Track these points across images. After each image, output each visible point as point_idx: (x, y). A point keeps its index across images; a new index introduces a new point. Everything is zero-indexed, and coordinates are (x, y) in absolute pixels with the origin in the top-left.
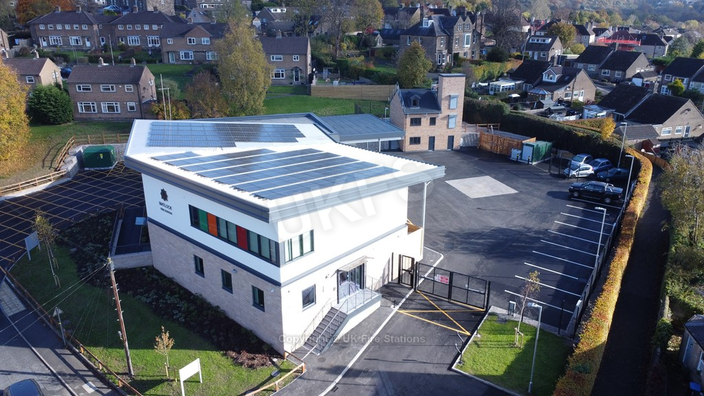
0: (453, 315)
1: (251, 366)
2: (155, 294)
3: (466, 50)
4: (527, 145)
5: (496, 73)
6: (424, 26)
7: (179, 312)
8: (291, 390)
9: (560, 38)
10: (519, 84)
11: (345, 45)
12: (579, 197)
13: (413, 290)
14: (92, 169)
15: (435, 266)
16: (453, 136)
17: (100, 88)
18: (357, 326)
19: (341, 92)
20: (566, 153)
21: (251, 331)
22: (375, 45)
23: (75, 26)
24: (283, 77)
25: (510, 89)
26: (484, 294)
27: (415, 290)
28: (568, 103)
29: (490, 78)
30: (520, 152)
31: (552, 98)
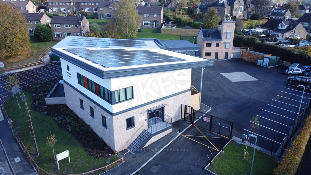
0: (211, 139)
1: (97, 157)
2: (62, 117)
3: (240, 14)
4: (266, 57)
5: (254, 25)
6: (219, 3)
7: (70, 127)
8: (114, 171)
9: (290, 11)
10: (266, 30)
11: (181, 12)
12: (292, 84)
13: (191, 124)
14: (56, 62)
15: (206, 113)
16: (228, 53)
17: (64, 26)
18: (157, 141)
19: (176, 31)
20: (287, 63)
21: (101, 139)
22: (196, 12)
23: (63, 3)
24: (149, 25)
25: (261, 32)
26: (230, 129)
27: (193, 124)
28: (291, 40)
29: (251, 27)
30: (262, 61)
31: (283, 37)
